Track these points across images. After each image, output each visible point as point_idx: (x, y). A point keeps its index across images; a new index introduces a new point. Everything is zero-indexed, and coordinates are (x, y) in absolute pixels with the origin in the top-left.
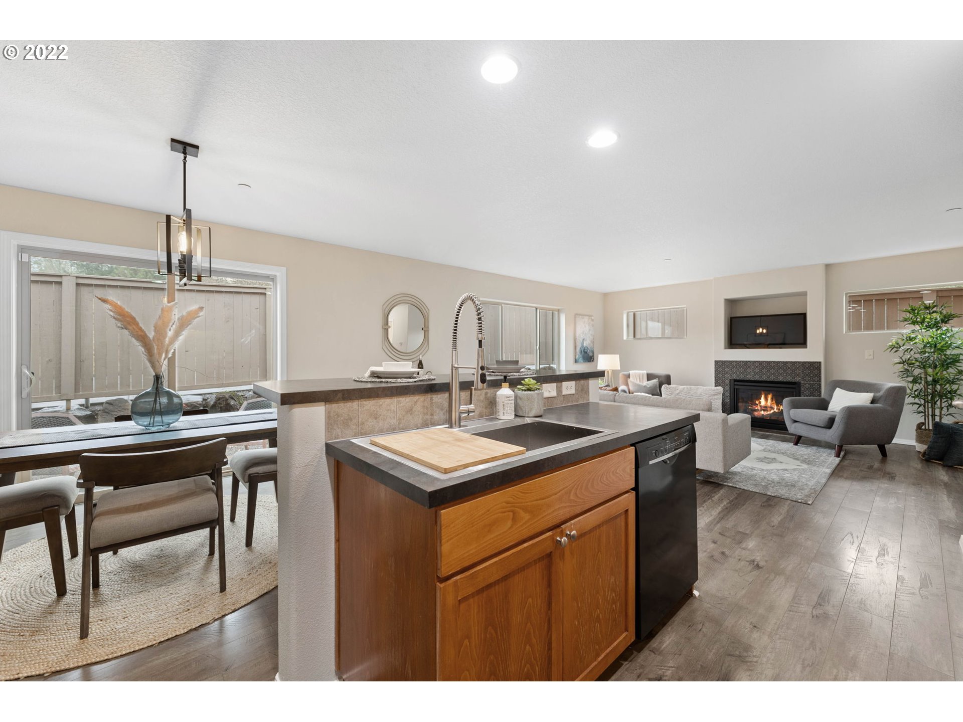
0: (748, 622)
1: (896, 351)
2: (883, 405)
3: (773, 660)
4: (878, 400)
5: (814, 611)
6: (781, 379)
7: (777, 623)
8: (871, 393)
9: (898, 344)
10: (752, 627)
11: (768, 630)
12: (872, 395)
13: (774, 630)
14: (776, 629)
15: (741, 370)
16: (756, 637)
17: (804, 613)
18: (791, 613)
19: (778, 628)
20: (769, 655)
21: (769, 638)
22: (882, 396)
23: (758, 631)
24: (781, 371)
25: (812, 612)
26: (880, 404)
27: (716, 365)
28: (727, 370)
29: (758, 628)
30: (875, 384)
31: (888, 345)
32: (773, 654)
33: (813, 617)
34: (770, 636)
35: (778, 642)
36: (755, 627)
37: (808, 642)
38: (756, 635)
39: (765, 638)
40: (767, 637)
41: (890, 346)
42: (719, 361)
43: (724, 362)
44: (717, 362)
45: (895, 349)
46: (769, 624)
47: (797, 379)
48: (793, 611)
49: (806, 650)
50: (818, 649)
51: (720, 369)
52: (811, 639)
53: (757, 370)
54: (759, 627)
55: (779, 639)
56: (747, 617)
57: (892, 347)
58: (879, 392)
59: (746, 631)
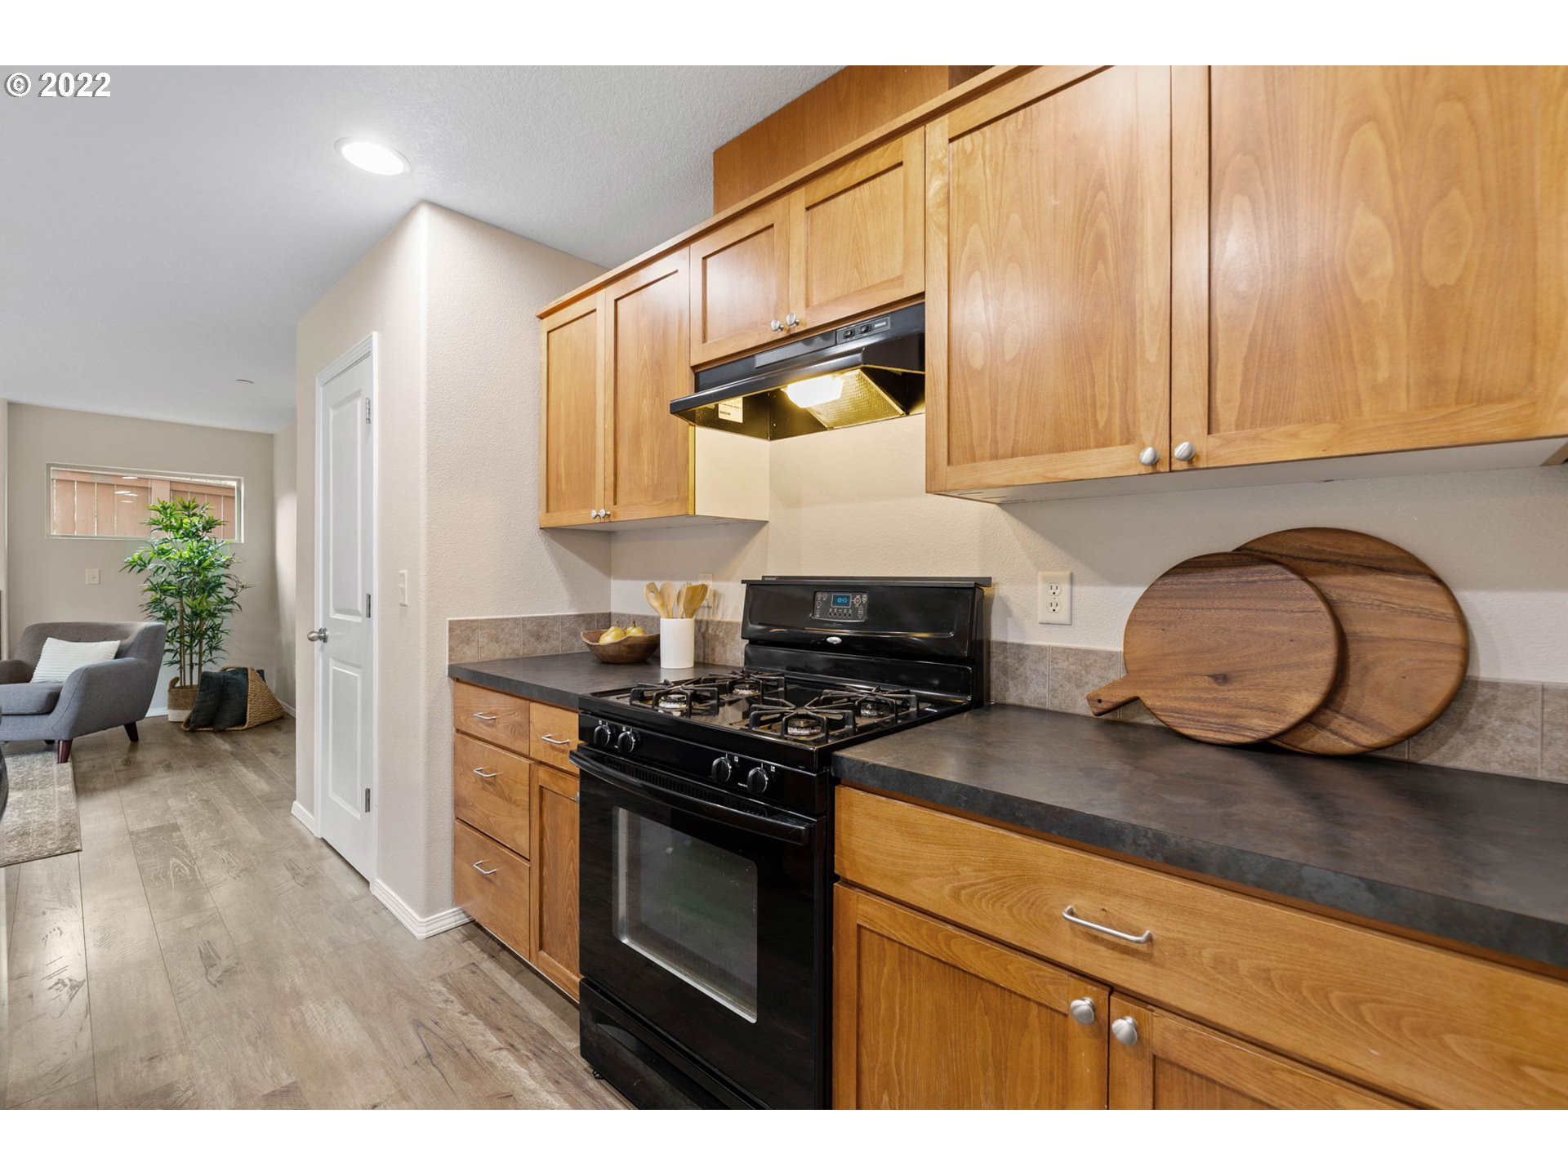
0: (134, 1063)
1: (139, 571)
2: (136, 657)
3: (213, 1072)
4: (127, 651)
5: (210, 978)
7: (177, 1029)
8: (116, 640)
9: (141, 559)
10: (147, 1063)
11: (174, 1047)
12: (118, 643)
13: (182, 1040)
14: (183, 1036)
16: (164, 1069)
17: (199, 991)
18: (185, 1002)
19: (185, 1034)
20: (203, 1071)
21: (183, 1055)
22: (132, 644)
23: (161, 1059)
25: (209, 981)
26: (132, 656)
29: (156, 1056)
30: (118, 626)
31: (126, 560)
32: (207, 1066)
33: (215, 986)
34: (183, 1050)
35: (200, 1047)
36: (152, 1058)
37: (235, 1017)
38: (162, 1068)
39: (180, 1059)
40: (180, 1055)
41: (131, 563)
45: (137, 568)
46: (168, 1038)
48: (184, 999)
49: (240, 1027)
50: (251, 1014)
52: (235, 1010)
54: (157, 1054)
55: (198, 1044)
56: (126, 1059)
57: (133, 565)
58: (127, 638)
59: (143, 1075)
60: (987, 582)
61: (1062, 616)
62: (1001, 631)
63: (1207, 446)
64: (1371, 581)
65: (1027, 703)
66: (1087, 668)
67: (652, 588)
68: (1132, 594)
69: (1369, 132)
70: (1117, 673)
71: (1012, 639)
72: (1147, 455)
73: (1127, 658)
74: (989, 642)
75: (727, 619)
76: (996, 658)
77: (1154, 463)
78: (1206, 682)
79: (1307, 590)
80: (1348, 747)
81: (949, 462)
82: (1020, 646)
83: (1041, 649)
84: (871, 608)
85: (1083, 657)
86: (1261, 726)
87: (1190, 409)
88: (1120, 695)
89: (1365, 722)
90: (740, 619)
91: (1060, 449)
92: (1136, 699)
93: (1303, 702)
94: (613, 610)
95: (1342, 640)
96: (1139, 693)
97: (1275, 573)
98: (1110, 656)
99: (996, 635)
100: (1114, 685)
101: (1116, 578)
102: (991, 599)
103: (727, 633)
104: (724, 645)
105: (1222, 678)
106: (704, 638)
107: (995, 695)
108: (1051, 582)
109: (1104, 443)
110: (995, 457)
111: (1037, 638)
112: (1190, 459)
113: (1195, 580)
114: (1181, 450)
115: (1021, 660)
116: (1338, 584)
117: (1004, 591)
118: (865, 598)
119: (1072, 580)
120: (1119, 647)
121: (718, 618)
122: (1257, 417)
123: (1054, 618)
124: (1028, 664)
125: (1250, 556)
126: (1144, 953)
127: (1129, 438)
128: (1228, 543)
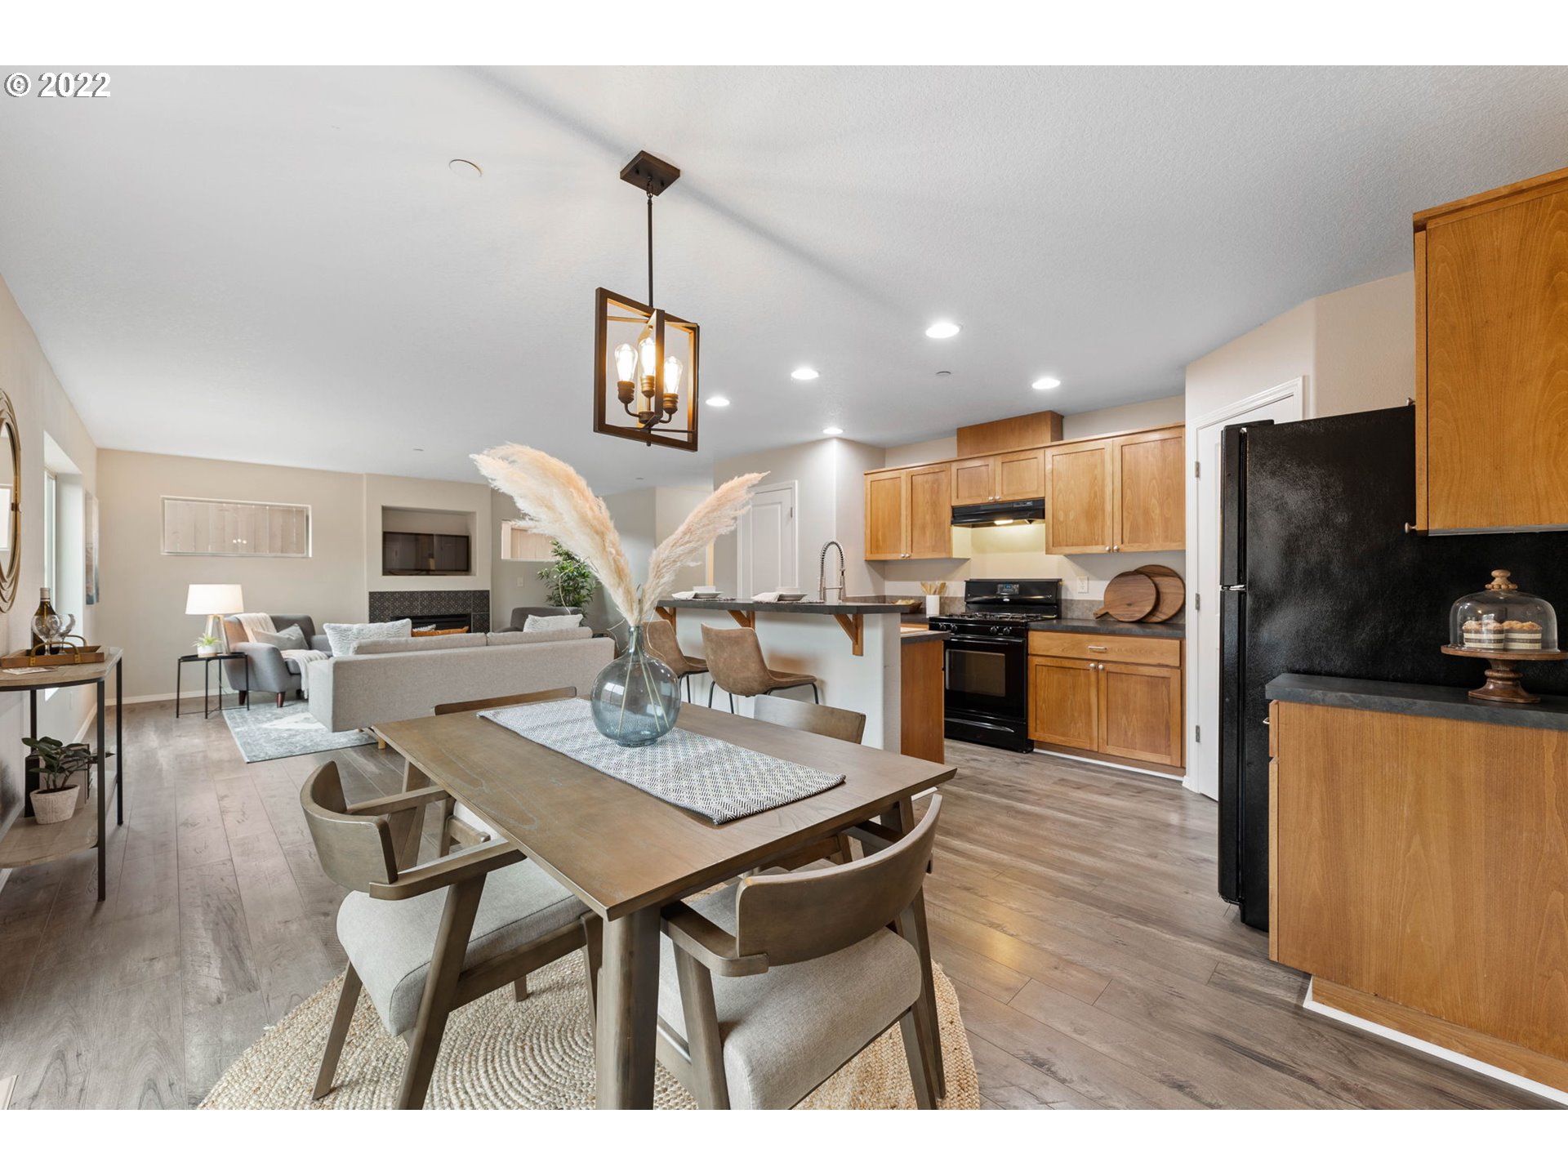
6: (452, 611)
15: (407, 603)
24: (452, 602)
27: (370, 599)
28: (386, 604)
42: (375, 593)
43: (382, 594)
44: (372, 594)
47: (469, 610)
51: (378, 604)
53: (425, 603)
60: (1061, 580)
61: (1085, 590)
62: (1065, 596)
63: (1121, 547)
64: (1166, 579)
65: (1074, 617)
66: (1093, 606)
67: (923, 585)
68: (1107, 583)
69: (1154, 481)
70: (1102, 606)
71: (1069, 598)
72: (1107, 548)
73: (1105, 602)
74: (1061, 600)
75: (950, 596)
76: (1063, 605)
77: (1109, 550)
78: (1126, 606)
79: (1150, 581)
80: (1159, 620)
81: (1053, 546)
82: (1072, 600)
83: (1079, 601)
84: (1021, 589)
85: (1091, 602)
86: (1139, 616)
87: (1118, 538)
88: (1104, 612)
89: (1164, 614)
90: (964, 595)
91: (1085, 545)
92: (1107, 613)
93: (1148, 609)
94: (886, 594)
95: (1158, 593)
96: (1108, 611)
97: (1143, 577)
98: (1100, 602)
99: (1063, 597)
100: (1101, 610)
101: (1101, 579)
102: (1062, 586)
103: (951, 601)
104: (949, 606)
105: (1129, 605)
106: (943, 603)
107: (1063, 615)
108: (1081, 580)
109: (1097, 544)
110: (1067, 545)
111: (1077, 597)
112: (1118, 550)
113: (1123, 579)
114: (1115, 548)
115: (1072, 604)
116: (1158, 580)
117: (1066, 583)
118: (1018, 586)
119: (1088, 579)
120: (1102, 599)
121: (946, 595)
122: (1133, 540)
123: (1083, 591)
124: (1074, 605)
125: (1138, 572)
126: (1105, 651)
127: (1103, 544)
128: (1132, 569)
